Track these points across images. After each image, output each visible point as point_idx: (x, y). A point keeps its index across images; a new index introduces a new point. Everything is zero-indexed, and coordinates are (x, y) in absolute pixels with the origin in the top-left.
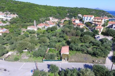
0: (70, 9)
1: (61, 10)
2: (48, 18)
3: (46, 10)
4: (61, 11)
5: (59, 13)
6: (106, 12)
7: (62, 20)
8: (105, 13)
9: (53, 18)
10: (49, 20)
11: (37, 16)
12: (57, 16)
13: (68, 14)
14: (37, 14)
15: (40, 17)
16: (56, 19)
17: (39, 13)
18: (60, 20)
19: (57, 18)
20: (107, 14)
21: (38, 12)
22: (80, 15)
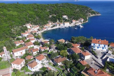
0: (51, 9)
1: (40, 11)
2: (24, 26)
3: (19, 14)
4: (41, 13)
5: (38, 16)
6: (89, 8)
7: (44, 27)
9: (32, 24)
10: (26, 29)
12: (36, 21)
13: (51, 16)
15: (11, 26)
16: (36, 26)
18: (41, 26)
22: (65, 17)
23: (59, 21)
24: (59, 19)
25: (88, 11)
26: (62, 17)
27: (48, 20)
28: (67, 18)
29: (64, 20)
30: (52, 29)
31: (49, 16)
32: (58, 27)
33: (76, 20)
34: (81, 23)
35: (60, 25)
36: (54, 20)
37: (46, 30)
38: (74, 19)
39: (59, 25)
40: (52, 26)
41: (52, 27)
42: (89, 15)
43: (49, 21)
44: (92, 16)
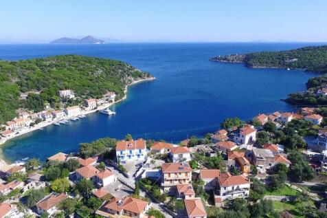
6: (127, 66)
8: (126, 69)
13: (24, 96)
20: (130, 70)
22: (66, 93)
23: (52, 106)
24: (50, 101)
25: (125, 72)
26: (58, 94)
27: (17, 108)
28: (72, 96)
29: (64, 101)
30: (33, 129)
31: (18, 95)
32: (48, 122)
33: (97, 98)
34: (110, 104)
35: (54, 116)
36: (35, 105)
37: (13, 135)
38: (91, 95)
39: (52, 116)
40: (31, 121)
41: (32, 125)
42: (129, 80)
43: (20, 110)
44: (136, 82)
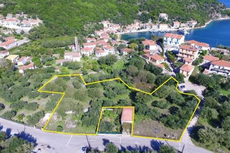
1: (126, 5)
2: (100, 23)
3: (95, 6)
4: (126, 7)
5: (121, 11)
6: (220, 5)
7: (127, 27)
8: (218, 7)
9: (110, 22)
10: (102, 27)
11: (79, 20)
12: (117, 18)
13: (140, 13)
14: (78, 15)
16: (115, 25)
17: (82, 13)
18: (123, 27)
19: (117, 23)
20: (221, 8)
21: (79, 11)
22: (164, 15)
23: (152, 22)
24: (152, 19)
25: (215, 9)
26: (158, 15)
27: (135, 19)
28: (166, 18)
29: (160, 20)
30: (138, 31)
31: (137, 12)
32: (148, 30)
33: (182, 23)
34: (190, 28)
35: (151, 27)
36: (144, 19)
37: (128, 32)
38: (179, 20)
39: (150, 27)
40: (139, 27)
41: (139, 29)
44: (221, 19)
